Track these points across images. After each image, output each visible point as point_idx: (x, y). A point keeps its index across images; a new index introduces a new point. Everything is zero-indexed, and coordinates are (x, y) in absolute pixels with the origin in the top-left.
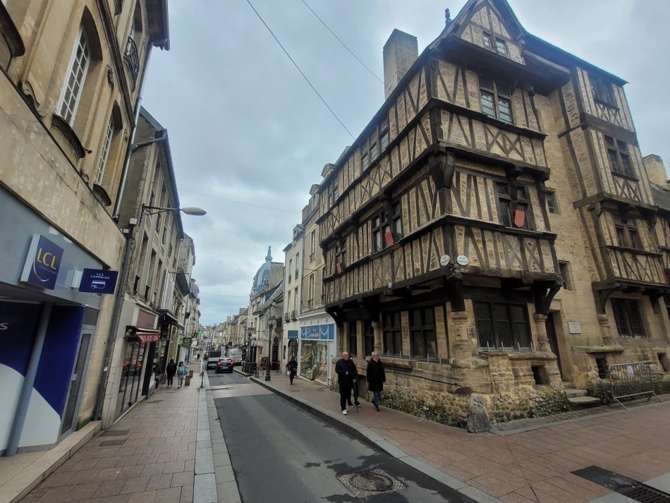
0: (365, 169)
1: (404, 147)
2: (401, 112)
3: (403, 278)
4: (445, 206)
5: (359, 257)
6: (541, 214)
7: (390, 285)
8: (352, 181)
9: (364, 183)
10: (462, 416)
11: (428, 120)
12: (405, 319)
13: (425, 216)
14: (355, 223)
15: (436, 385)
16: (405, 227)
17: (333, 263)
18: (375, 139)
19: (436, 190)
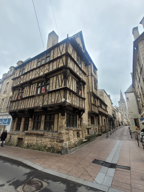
0: (38, 66)
1: (55, 63)
2: (56, 53)
3: (47, 104)
4: (65, 84)
5: (29, 95)
6: (83, 93)
7: (41, 106)
8: (32, 68)
9: (37, 70)
10: (60, 150)
11: (65, 58)
12: (43, 118)
13: (58, 85)
14: (30, 83)
15: (52, 140)
16: (50, 88)
17: (17, 95)
18: (44, 58)
19: (63, 79)
